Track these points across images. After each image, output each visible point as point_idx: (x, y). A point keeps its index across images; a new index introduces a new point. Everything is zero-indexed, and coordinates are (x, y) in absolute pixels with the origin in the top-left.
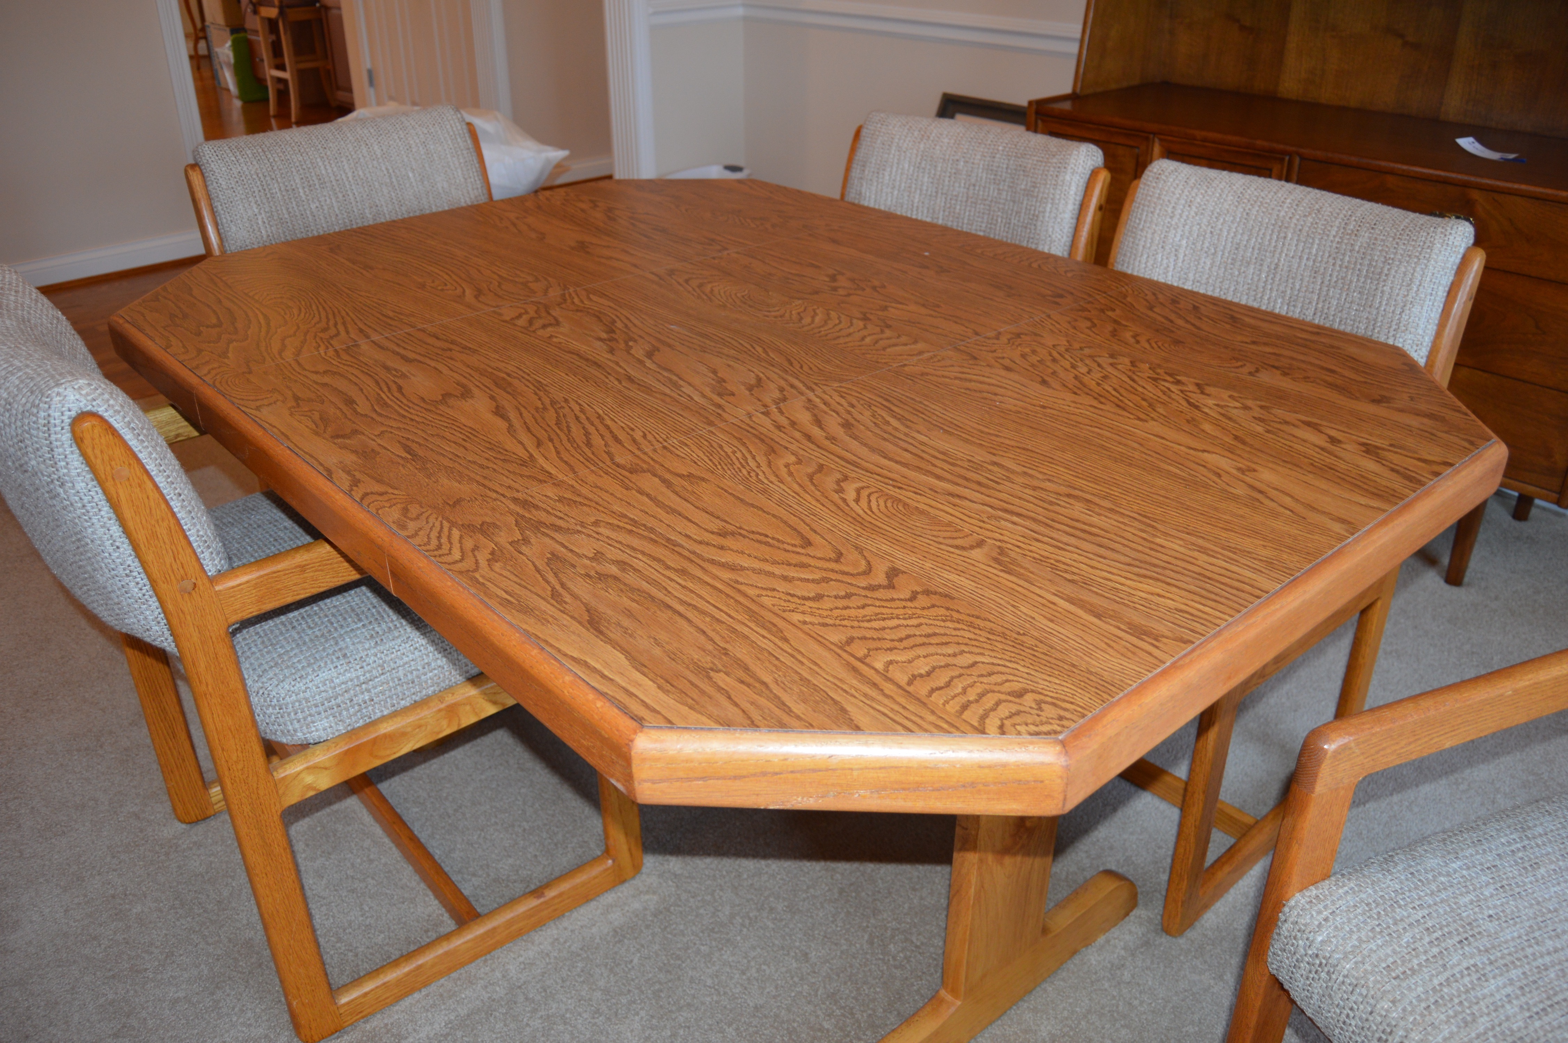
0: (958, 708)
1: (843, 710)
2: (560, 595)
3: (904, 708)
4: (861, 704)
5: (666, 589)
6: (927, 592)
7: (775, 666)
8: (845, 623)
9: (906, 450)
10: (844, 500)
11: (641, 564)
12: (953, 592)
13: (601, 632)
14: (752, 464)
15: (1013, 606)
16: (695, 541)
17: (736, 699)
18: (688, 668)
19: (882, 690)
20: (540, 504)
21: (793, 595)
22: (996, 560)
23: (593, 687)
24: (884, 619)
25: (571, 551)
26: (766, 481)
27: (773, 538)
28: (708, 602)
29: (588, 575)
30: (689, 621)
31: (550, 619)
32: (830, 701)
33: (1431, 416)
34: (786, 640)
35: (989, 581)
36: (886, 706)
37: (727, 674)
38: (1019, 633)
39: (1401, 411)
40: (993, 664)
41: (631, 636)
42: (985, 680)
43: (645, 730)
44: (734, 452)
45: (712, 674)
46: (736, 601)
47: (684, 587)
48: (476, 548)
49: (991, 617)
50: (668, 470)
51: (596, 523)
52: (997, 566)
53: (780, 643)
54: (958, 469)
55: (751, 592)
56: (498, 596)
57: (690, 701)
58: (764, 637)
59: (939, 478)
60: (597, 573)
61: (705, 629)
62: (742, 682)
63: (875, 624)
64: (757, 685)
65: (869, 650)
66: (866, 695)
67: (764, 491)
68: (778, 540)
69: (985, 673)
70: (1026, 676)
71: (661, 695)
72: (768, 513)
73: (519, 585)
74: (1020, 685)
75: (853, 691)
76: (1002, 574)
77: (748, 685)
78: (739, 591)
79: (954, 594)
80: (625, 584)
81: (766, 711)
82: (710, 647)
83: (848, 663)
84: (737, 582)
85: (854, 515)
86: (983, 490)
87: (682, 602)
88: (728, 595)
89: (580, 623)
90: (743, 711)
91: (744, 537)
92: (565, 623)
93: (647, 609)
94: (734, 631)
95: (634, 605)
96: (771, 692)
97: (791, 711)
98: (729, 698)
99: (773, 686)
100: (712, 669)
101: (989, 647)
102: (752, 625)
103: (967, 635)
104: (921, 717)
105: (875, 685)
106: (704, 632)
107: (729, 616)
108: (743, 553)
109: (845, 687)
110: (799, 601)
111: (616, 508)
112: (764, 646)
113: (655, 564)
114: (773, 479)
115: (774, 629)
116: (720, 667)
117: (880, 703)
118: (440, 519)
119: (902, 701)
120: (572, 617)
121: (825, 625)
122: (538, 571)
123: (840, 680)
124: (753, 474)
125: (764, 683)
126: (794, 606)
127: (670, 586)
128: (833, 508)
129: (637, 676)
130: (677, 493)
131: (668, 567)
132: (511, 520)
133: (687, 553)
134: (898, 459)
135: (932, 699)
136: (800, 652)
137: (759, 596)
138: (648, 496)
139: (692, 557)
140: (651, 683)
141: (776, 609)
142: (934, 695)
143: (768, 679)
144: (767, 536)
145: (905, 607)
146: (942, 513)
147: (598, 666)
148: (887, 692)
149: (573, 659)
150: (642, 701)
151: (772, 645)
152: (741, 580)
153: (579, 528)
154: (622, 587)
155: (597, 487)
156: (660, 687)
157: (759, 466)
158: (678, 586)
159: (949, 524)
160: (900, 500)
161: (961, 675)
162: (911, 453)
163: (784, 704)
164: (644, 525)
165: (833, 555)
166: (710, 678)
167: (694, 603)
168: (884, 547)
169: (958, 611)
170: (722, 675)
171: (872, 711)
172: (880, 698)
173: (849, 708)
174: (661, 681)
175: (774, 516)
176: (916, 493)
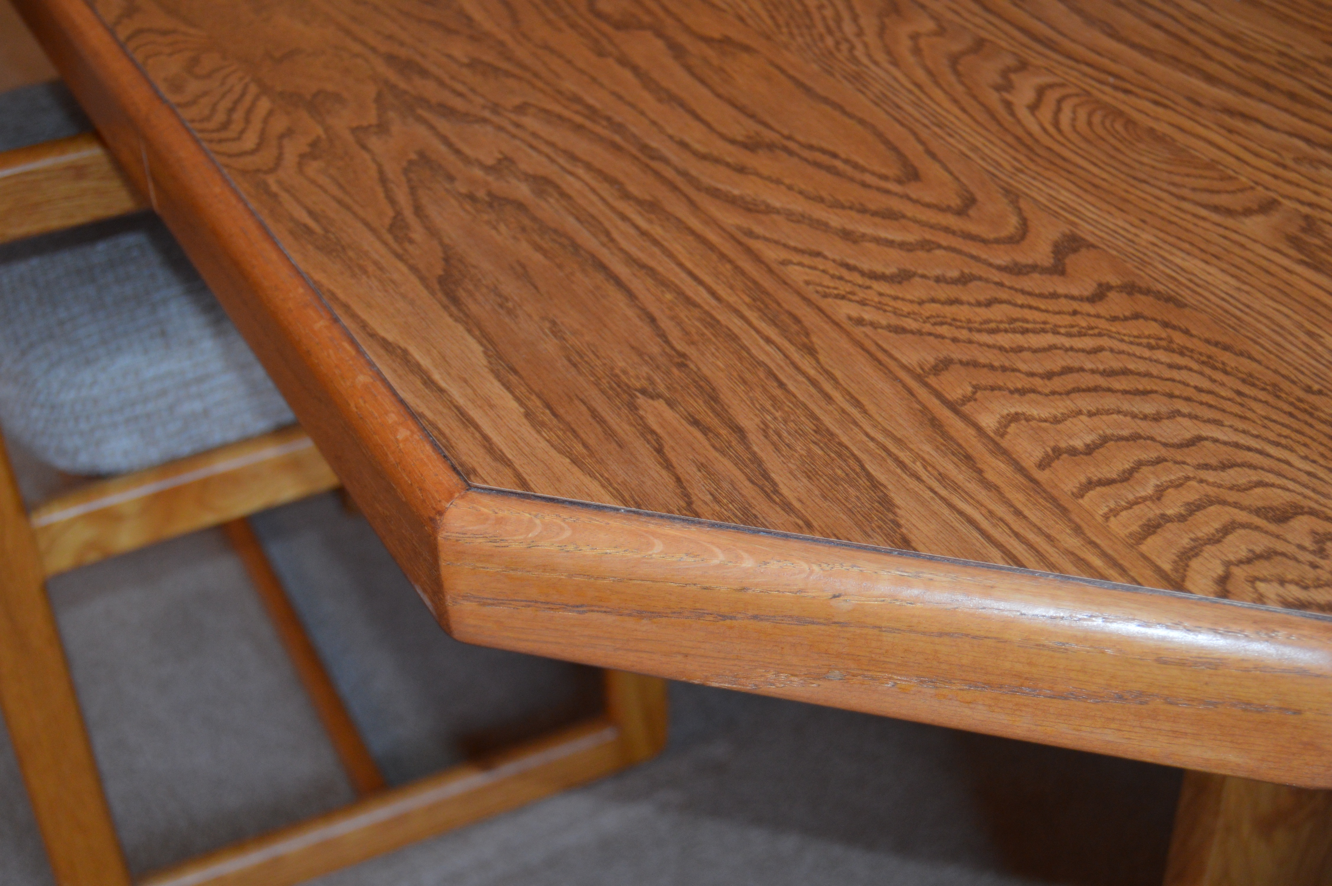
0: (1135, 528)
1: (887, 503)
2: (407, 227)
3: (1018, 513)
4: (928, 494)
5: (608, 234)
6: (1131, 289)
7: (773, 398)
8: (943, 330)
9: (1158, 26)
10: (1008, 105)
11: (578, 185)
12: (1186, 293)
13: (455, 301)
14: (849, 28)
15: (1310, 334)
16: (695, 153)
17: (671, 456)
18: (597, 384)
19: (980, 472)
20: (434, 69)
21: (850, 268)
22: (1294, 241)
23: (402, 402)
24: (1025, 331)
25: (458, 152)
26: (865, 60)
27: (847, 161)
28: (681, 265)
29: (471, 197)
30: (631, 295)
31: (371, 268)
32: (863, 482)
34: (811, 351)
35: (1268, 279)
36: (979, 504)
37: (670, 404)
38: (1309, 390)
40: (1237, 445)
41: (510, 312)
42: (1210, 476)
43: (472, 494)
44: (821, 7)
45: (641, 400)
46: (737, 268)
47: (644, 233)
48: (289, 133)
49: (1255, 351)
50: (687, 29)
51: (521, 109)
52: (1292, 252)
53: (796, 356)
54: (1255, 68)
55: (771, 254)
56: (292, 219)
57: (580, 448)
58: (768, 340)
59: (1210, 79)
60: (490, 194)
61: (657, 313)
62: (696, 423)
63: (1004, 340)
64: (724, 432)
65: (976, 388)
66: (942, 478)
67: (857, 79)
68: (856, 166)
69: (1213, 461)
70: (1305, 478)
71: (527, 430)
72: (851, 116)
73: (340, 202)
74: (1287, 496)
75: (918, 467)
76: (1300, 269)
77: (705, 430)
78: (748, 251)
79: (1187, 296)
80: (534, 219)
81: (725, 485)
82: (654, 348)
83: (925, 409)
84: (750, 234)
85: (1020, 132)
86: (1298, 108)
87: (631, 260)
88: (723, 256)
89: (423, 279)
90: (678, 480)
91: (791, 153)
92: (396, 276)
93: (560, 266)
94: (712, 322)
95: (538, 257)
96: (748, 448)
97: (776, 491)
98: (659, 450)
99: (755, 437)
100: (644, 392)
101: (1237, 409)
102: (753, 316)
103: (1195, 380)
104: (1049, 538)
105: (968, 459)
106: (652, 320)
107: (713, 294)
108: (778, 182)
109: (904, 456)
110: (859, 280)
111: (569, 85)
112: (762, 357)
113: (605, 190)
114: (881, 57)
115: (795, 328)
116: (662, 388)
117: (968, 496)
118: (247, 79)
119: (1018, 498)
120: (413, 269)
121: (899, 330)
122: (383, 180)
123: (899, 441)
124: (844, 47)
125: (740, 431)
126: (848, 288)
127: (620, 231)
128: (982, 117)
129: (494, 389)
130: (689, 69)
131: (626, 196)
132: (371, 90)
133: (669, 173)
134: (1137, 39)
135: (1085, 502)
136: (831, 377)
137: (784, 263)
138: (635, 69)
139: (679, 181)
140: (514, 404)
141: (809, 291)
142: (1091, 493)
143: (749, 422)
144: (835, 156)
145: (1075, 313)
146: (1201, 144)
147: (425, 362)
148: (990, 476)
149: (386, 345)
150: (485, 437)
151: (779, 357)
152: (758, 230)
153: (487, 114)
154: (527, 222)
155: (552, 51)
156: (528, 415)
157: (860, 33)
158: (632, 231)
159: (1212, 165)
160: (1121, 114)
161: (1159, 461)
162: (1166, 31)
163: (766, 476)
164: (609, 119)
165: (955, 202)
166: (633, 407)
167: (652, 263)
168: (1064, 196)
169: (1187, 332)
170: (660, 405)
171: (946, 511)
172: (973, 487)
173: (899, 499)
174: (535, 403)
175: (861, 122)
176: (1156, 103)
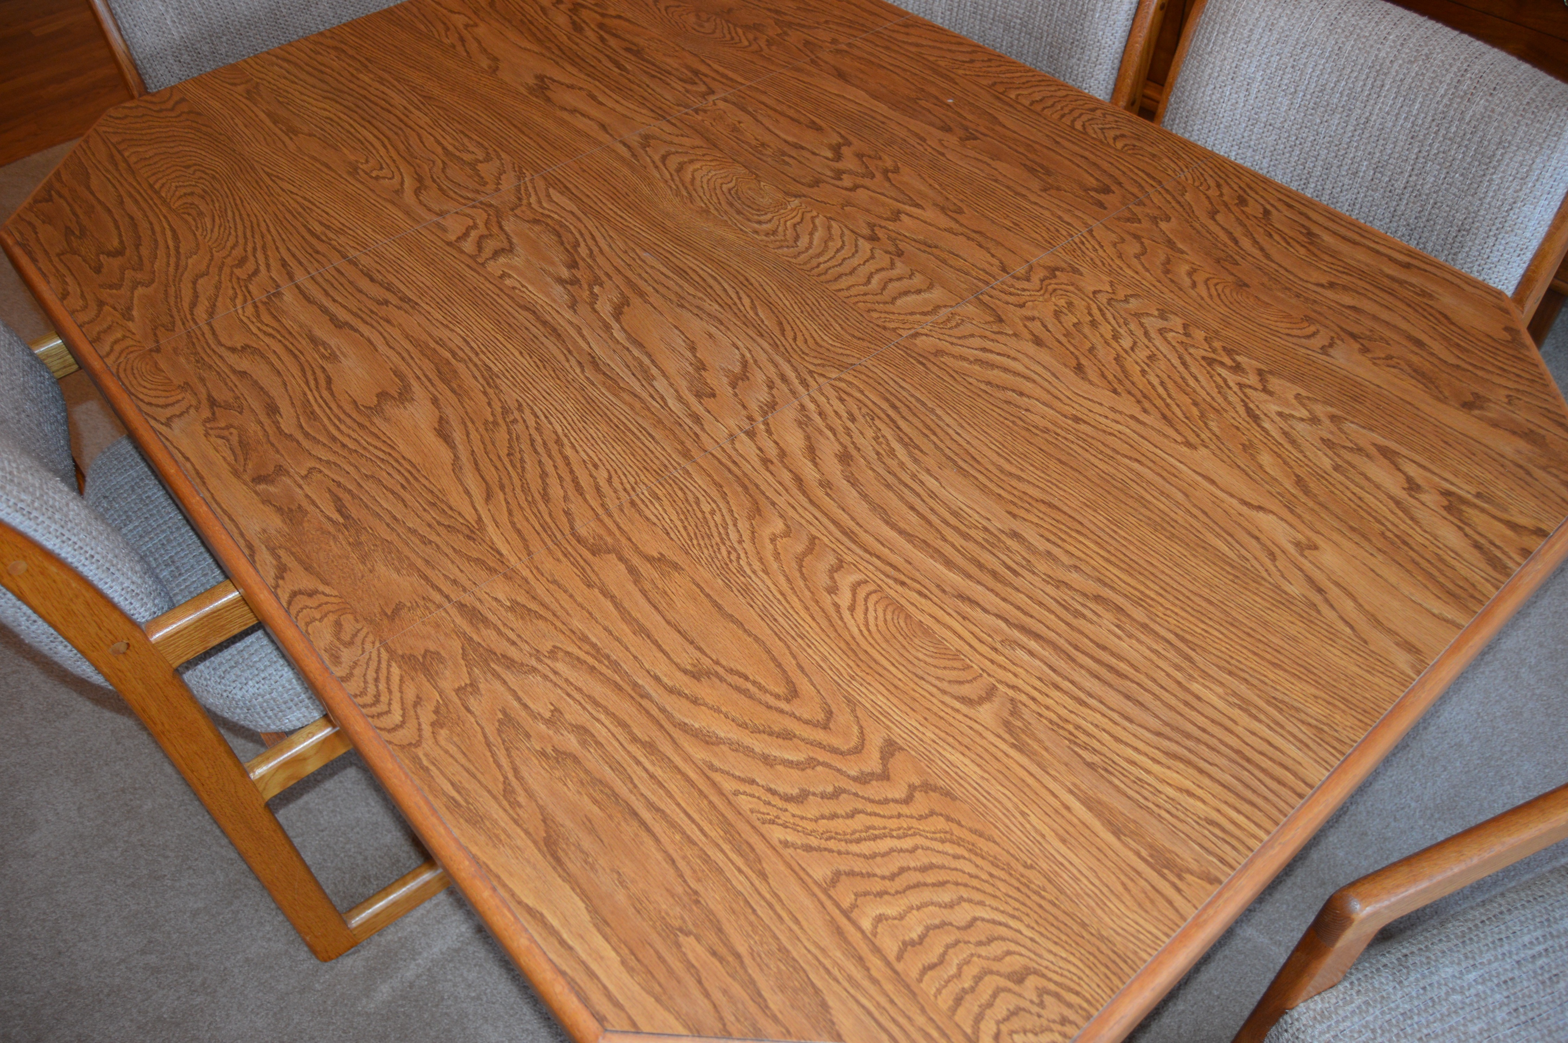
0: (950, 1002)
1: (824, 1005)
2: (513, 791)
3: (892, 1002)
4: (844, 994)
5: (632, 782)
6: (927, 787)
7: (751, 924)
8: (831, 844)
9: (912, 508)
10: (837, 606)
11: (604, 731)
12: (955, 786)
13: (558, 860)
14: (734, 536)
15: (1023, 813)
16: (665, 687)
17: (706, 985)
18: (655, 928)
19: (868, 969)
20: (490, 616)
21: (773, 792)
22: (1007, 724)
23: (550, 960)
24: (875, 838)
25: (525, 706)
26: (749, 572)
27: (754, 683)
28: (678, 805)
29: (544, 754)
30: (657, 840)
31: (503, 837)
32: (810, 990)
33: (1529, 436)
34: (763, 876)
35: (997, 765)
36: (871, 998)
37: (698, 939)
38: (1026, 866)
39: (1495, 424)
40: (994, 922)
41: (592, 868)
42: (983, 951)
43: (609, 1035)
44: (713, 512)
45: (682, 938)
46: (710, 802)
47: (652, 776)
48: (418, 702)
49: (996, 834)
50: (636, 549)
51: (553, 653)
52: (1006, 736)
53: (757, 883)
54: (970, 546)
55: (729, 786)
56: (445, 794)
57: (657, 988)
58: (740, 871)
59: (949, 563)
60: (555, 750)
61: (675, 856)
62: (714, 954)
63: (866, 848)
64: (730, 959)
65: (856, 894)
66: (850, 979)
67: (745, 591)
68: (761, 688)
69: (983, 938)
70: (1029, 943)
71: (625, 976)
72: (750, 634)
73: (467, 771)
74: (1022, 961)
75: (836, 972)
76: (1012, 752)
77: (721, 960)
78: (714, 784)
79: (958, 792)
80: (587, 772)
81: (740, 1006)
82: (679, 890)
83: (833, 921)
84: (711, 767)
85: (848, 638)
86: (999, 587)
87: (650, 805)
88: (701, 792)
89: (535, 842)
90: (715, 1006)
91: (721, 679)
92: (519, 842)
93: (610, 817)
94: (706, 859)
95: (596, 809)
96: (746, 971)
97: (767, 1007)
98: (700, 982)
99: (747, 960)
100: (681, 930)
101: (990, 890)
102: (726, 847)
103: (969, 868)
104: (909, 1019)
105: (861, 959)
106: (673, 862)
107: (702, 830)
108: (718, 711)
109: (827, 963)
110: (780, 804)
111: (577, 623)
112: (740, 888)
113: (619, 732)
114: (757, 565)
115: (752, 856)
116: (691, 926)
117: (865, 993)
118: (377, 644)
119: (889, 987)
120: (527, 832)
121: (808, 848)
122: (488, 744)
123: (823, 950)
124: (733, 556)
125: (738, 956)
126: (774, 812)
127: (637, 773)
128: (824, 624)
129: (598, 941)
130: (644, 593)
131: (635, 739)
132: (456, 645)
133: (655, 712)
134: (902, 525)
135: (923, 985)
136: (780, 900)
137: (736, 793)
138: (613, 598)
139: (661, 717)
140: (613, 954)
141: (753, 817)
142: (926, 978)
143: (742, 949)
144: (747, 678)
145: (899, 816)
146: (948, 634)
147: (555, 922)
148: (874, 972)
149: (530, 910)
150: (605, 987)
151: (748, 884)
152: (716, 763)
153: (534, 662)
154: (582, 775)
156: (623, 962)
157: (740, 542)
158: (645, 775)
159: (956, 656)
160: (901, 608)
161: (957, 942)
162: (919, 514)
163: (760, 995)
164: (608, 657)
165: (821, 716)
166: (678, 946)
167: (662, 806)
168: (881, 700)
169: (959, 824)
170: (691, 940)
171: (855, 1007)
172: (866, 983)
173: (831, 1001)
174: (625, 951)
175: (756, 639)
176: (920, 593)
